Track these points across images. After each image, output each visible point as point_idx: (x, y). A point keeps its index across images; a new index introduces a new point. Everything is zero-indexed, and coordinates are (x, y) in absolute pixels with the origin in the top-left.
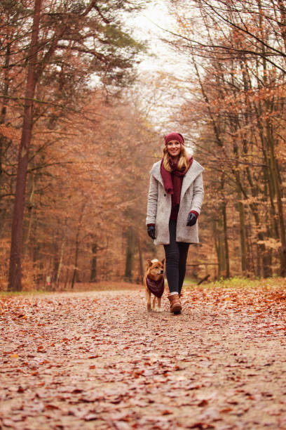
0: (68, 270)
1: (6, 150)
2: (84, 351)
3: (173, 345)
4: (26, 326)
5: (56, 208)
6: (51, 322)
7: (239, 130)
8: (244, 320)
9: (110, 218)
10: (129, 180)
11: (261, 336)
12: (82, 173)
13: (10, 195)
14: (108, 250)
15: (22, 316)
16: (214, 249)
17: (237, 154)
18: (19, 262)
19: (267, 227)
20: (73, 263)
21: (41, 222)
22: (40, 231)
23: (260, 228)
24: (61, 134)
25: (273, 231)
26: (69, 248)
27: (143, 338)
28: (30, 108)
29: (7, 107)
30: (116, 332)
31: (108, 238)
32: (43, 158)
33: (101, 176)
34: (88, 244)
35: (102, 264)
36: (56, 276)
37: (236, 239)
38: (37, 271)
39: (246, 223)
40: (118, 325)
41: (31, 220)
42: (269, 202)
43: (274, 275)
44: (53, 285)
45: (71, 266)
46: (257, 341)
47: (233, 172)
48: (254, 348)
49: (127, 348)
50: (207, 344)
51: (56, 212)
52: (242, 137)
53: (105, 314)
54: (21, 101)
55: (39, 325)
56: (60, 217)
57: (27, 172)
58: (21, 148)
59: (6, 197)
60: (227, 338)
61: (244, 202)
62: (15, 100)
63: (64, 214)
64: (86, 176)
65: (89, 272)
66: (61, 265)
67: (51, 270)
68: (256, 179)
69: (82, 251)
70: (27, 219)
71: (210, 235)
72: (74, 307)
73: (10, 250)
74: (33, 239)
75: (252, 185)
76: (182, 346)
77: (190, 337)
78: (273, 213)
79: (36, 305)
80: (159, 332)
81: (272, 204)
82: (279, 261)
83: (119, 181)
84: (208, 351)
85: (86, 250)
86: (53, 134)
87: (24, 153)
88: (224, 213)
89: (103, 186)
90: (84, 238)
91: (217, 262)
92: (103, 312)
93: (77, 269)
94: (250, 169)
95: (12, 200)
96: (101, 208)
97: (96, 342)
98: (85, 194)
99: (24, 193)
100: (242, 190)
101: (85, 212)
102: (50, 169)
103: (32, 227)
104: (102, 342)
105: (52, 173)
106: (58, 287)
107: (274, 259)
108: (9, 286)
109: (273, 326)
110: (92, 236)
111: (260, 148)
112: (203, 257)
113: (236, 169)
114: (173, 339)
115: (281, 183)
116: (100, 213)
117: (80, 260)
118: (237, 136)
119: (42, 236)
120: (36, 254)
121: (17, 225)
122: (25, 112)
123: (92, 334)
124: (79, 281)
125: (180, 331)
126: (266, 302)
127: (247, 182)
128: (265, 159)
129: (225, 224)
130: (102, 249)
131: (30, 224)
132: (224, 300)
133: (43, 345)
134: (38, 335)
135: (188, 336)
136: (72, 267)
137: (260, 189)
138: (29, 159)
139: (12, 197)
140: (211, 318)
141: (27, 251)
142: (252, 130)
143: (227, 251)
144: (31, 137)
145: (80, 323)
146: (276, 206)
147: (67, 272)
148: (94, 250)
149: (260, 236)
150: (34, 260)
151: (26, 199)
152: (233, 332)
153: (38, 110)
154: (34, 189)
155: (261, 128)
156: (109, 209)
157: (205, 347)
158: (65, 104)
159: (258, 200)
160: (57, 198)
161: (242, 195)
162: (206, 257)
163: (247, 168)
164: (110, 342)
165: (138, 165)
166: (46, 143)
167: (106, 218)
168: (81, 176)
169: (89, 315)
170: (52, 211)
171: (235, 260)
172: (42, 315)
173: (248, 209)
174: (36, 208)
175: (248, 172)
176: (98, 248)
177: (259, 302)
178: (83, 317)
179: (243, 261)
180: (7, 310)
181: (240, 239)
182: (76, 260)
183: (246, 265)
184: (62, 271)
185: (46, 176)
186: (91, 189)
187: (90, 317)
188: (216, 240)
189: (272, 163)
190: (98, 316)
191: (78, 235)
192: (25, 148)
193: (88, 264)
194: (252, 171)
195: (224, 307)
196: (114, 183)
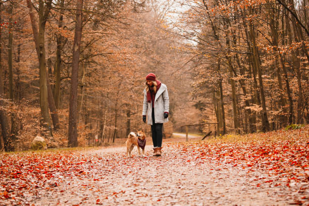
0: (110, 129)
1: (64, 45)
2: (129, 203)
3: (191, 197)
4: (86, 181)
5: (100, 86)
6: (103, 177)
7: (230, 28)
8: (240, 174)
9: (139, 92)
10: (152, 64)
11: (253, 188)
12: (118, 61)
13: (67, 78)
14: (138, 114)
15: (82, 172)
16: (214, 111)
17: (229, 45)
18: (75, 125)
19: (252, 96)
20: (113, 125)
21: (90, 96)
22: (89, 102)
23: (246, 97)
24: (102, 33)
25: (257, 99)
26: (111, 114)
27: (170, 191)
28: (80, 16)
29: (64, 16)
30: (149, 186)
31: (138, 106)
32: (90, 50)
33: (132, 62)
34: (123, 111)
35: (134, 124)
36: (102, 134)
37: (230, 104)
38: (88, 131)
39: (237, 93)
40: (150, 180)
41: (83, 95)
42: (253, 78)
43: (258, 131)
44: (100, 140)
45: (112, 126)
46: (250, 193)
47: (227, 57)
48: (248, 199)
49: (159, 200)
50: (216, 196)
51: (101, 88)
52: (232, 33)
53: (140, 169)
54: (73, 11)
55: (95, 180)
56: (104, 93)
57: (79, 61)
58: (74, 44)
59: (65, 80)
60: (229, 191)
61: (234, 79)
62: (70, 10)
63: (106, 90)
64: (121, 62)
65: (125, 130)
66: (105, 127)
67: (99, 130)
68: (243, 62)
69: (120, 115)
70: (80, 95)
71: (211, 102)
72: (118, 163)
73: (68, 117)
74: (84, 109)
75: (240, 67)
76: (198, 199)
77: (203, 190)
78: (256, 86)
79: (90, 161)
80: (180, 186)
81: (255, 79)
82: (261, 120)
83: (145, 65)
84: (216, 202)
85: (122, 115)
86: (97, 34)
87: (76, 48)
88: (221, 86)
89: (133, 69)
90: (121, 106)
91: (216, 122)
92: (139, 167)
93: (117, 128)
94: (239, 55)
95: (69, 81)
96: (133, 85)
97: (137, 195)
98: (121, 75)
99: (78, 77)
100: (233, 70)
101: (121, 88)
102: (96, 59)
103: (84, 99)
104: (140, 195)
105: (97, 61)
106: (103, 142)
107: (257, 119)
108: (69, 143)
109: (261, 179)
110: (127, 105)
111: (245, 40)
112: (207, 117)
113: (229, 56)
114: (191, 191)
115: (261, 64)
116: (132, 88)
117: (119, 122)
118: (228, 32)
119: (91, 106)
120: (87, 119)
121: (73, 100)
122: (77, 19)
123: (133, 188)
124: (118, 138)
125: (195, 184)
126: (254, 157)
127: (236, 64)
128: (249, 48)
129: (222, 94)
130: (134, 114)
131: (83, 97)
132: (224, 155)
133: (99, 198)
134: (95, 189)
135: (201, 188)
136: (113, 128)
137: (246, 69)
138: (80, 52)
139: (69, 79)
140: (216, 172)
141: (80, 117)
142: (240, 27)
143: (224, 113)
144: (81, 36)
145: (123, 177)
146: (258, 81)
147: (110, 131)
148: (128, 115)
149: (247, 103)
150: (86, 123)
151: (79, 80)
152: (233, 184)
153: (86, 17)
154: (85, 73)
155: (246, 26)
156: (138, 86)
157: (214, 198)
158: (105, 12)
159: (245, 77)
160: (101, 79)
161: (234, 74)
162: (208, 117)
163: (236, 55)
164: (147, 195)
165: (158, 54)
166: (92, 40)
167: (136, 92)
168: (118, 63)
169: (129, 170)
170: (97, 88)
171: (229, 119)
172: (96, 171)
173: (238, 83)
174: (86, 86)
175: (237, 57)
176: (131, 113)
177: (249, 157)
178: (125, 172)
179: (235, 121)
180: (70, 166)
181: (232, 104)
182: (116, 122)
183: (237, 123)
184: (106, 130)
185: (92, 64)
186: (125, 72)
187: (130, 172)
188: (215, 106)
189: (254, 50)
190: (136, 172)
191: (116, 105)
192: (78, 44)
193: (124, 125)
194: (240, 57)
195: (225, 161)
196: (142, 66)
